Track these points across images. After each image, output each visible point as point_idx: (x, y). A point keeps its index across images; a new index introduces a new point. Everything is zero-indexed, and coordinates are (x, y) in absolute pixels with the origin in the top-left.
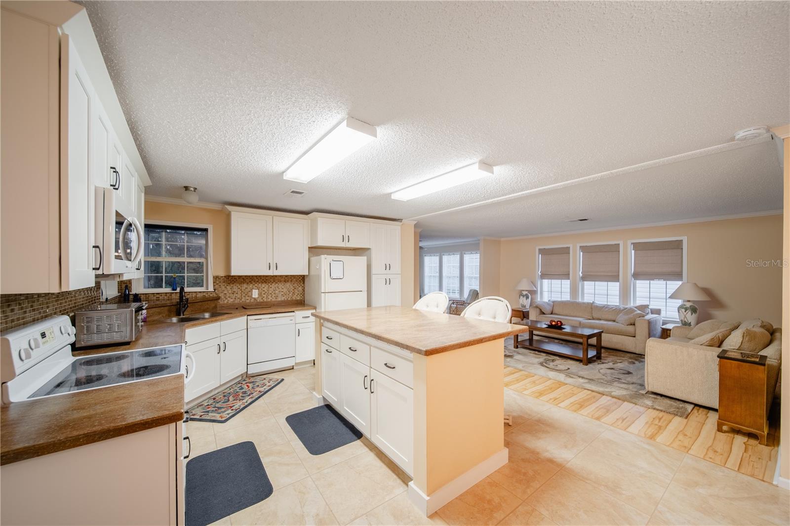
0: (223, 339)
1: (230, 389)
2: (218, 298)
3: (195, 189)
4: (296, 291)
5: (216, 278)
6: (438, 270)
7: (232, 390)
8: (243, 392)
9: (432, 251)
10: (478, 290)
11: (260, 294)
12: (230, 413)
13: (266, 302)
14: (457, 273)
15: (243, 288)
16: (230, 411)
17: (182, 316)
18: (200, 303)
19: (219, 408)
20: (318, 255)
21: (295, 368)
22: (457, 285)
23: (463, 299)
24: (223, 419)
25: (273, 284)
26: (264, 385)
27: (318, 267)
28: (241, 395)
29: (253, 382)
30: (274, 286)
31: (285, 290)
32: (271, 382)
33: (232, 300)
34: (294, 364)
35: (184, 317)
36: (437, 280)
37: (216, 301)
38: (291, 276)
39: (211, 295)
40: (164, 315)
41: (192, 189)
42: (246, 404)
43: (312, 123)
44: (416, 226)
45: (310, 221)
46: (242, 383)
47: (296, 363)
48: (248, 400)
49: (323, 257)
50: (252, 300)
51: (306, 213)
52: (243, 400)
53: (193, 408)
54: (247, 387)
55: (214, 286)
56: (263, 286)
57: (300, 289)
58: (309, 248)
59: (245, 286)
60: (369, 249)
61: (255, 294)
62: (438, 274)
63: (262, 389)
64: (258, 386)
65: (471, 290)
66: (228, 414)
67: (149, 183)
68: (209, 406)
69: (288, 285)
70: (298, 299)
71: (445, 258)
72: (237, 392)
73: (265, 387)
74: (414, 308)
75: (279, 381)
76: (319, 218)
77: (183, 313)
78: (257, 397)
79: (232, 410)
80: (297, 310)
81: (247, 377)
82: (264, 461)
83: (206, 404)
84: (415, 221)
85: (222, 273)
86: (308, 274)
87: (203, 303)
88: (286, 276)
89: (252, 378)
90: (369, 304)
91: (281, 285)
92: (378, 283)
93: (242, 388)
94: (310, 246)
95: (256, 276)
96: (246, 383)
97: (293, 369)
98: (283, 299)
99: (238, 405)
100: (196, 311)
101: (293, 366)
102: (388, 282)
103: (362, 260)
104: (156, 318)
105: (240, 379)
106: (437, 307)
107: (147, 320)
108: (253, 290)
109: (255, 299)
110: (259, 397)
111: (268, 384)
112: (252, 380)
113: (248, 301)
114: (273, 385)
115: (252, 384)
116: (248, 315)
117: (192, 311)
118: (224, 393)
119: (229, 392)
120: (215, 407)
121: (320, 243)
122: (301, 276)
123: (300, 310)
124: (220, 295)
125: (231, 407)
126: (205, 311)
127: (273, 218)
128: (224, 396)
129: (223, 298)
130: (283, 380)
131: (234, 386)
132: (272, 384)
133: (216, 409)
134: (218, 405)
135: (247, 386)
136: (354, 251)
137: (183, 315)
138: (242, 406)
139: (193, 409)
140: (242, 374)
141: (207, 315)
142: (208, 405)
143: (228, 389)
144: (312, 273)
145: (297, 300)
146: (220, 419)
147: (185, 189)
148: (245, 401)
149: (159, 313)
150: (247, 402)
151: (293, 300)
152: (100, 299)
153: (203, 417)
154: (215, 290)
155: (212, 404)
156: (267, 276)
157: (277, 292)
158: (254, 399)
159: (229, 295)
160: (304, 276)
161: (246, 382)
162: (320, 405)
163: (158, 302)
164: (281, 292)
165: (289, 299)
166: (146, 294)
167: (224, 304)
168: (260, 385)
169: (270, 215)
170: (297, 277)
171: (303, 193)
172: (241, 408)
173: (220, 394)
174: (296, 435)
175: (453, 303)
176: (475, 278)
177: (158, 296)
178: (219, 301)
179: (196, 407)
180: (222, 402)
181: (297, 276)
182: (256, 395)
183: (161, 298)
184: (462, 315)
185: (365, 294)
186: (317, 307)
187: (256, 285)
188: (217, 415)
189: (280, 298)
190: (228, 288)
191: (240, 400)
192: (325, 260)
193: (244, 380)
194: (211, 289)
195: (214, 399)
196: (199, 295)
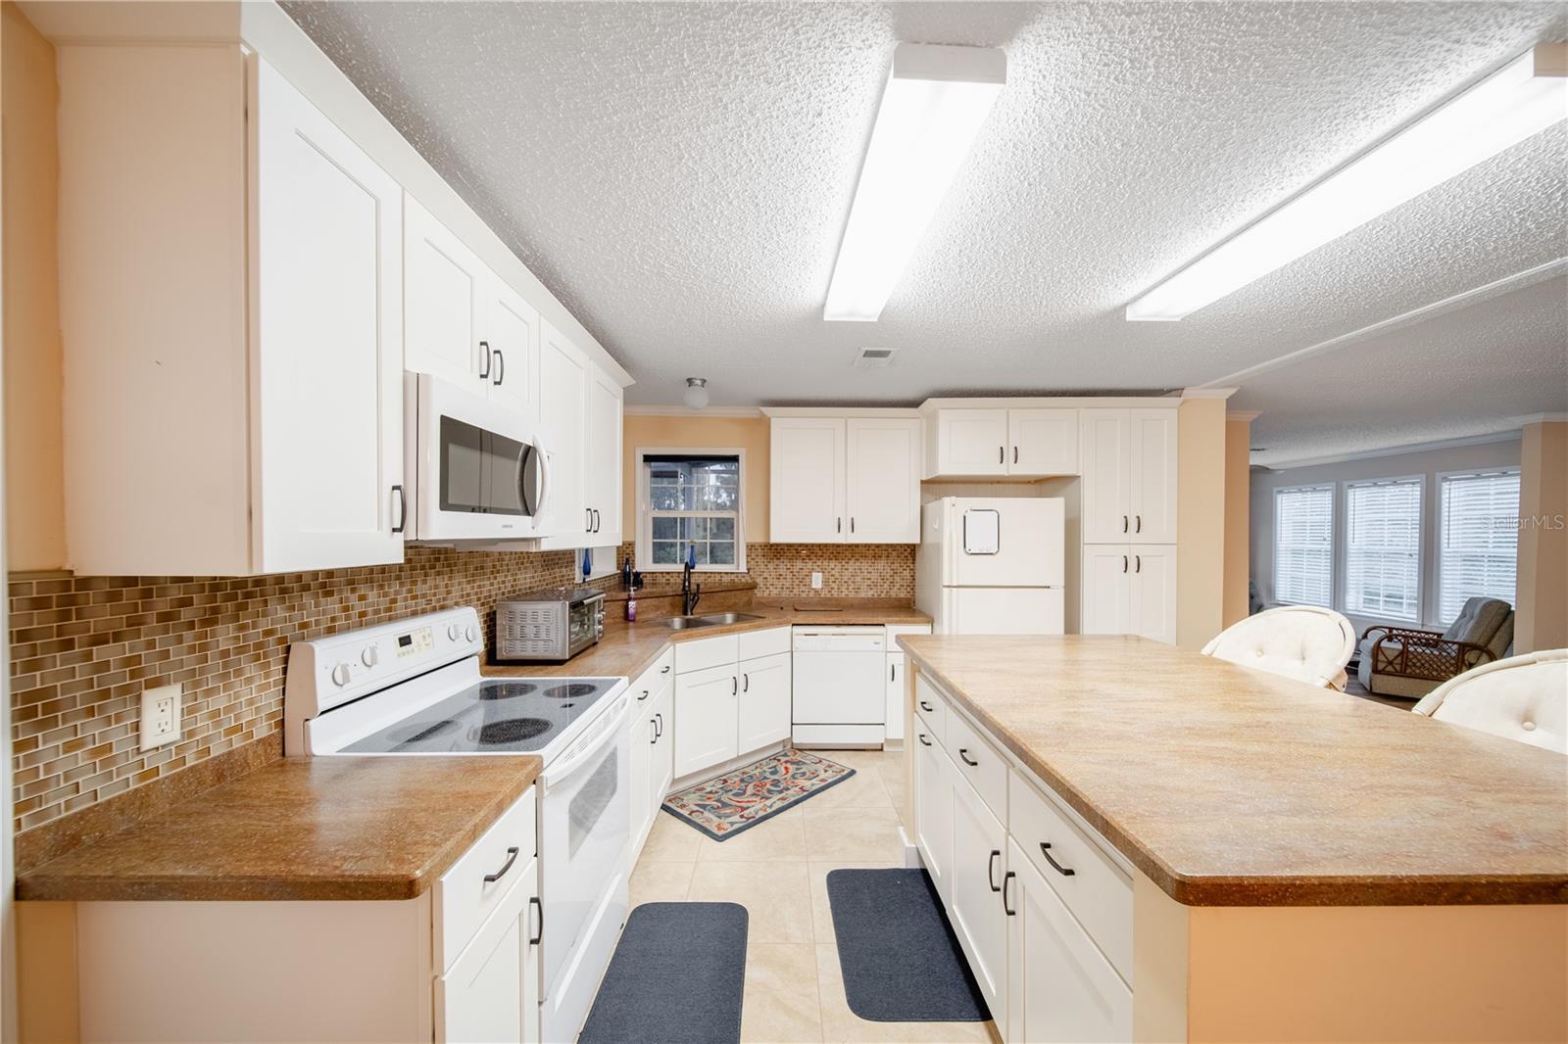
0: (745, 668)
1: (757, 768)
2: (753, 587)
3: (704, 381)
4: (897, 579)
5: (751, 547)
6: (1327, 533)
7: (757, 772)
8: (774, 780)
9: (1305, 478)
10: (1512, 601)
11: (825, 582)
12: (736, 823)
13: (837, 599)
14: (1411, 541)
15: (796, 569)
16: (736, 818)
17: (689, 616)
18: (723, 594)
19: (725, 805)
20: (939, 497)
21: (885, 749)
22: (1408, 579)
23: (1433, 627)
24: (720, 833)
25: (851, 562)
26: (815, 775)
27: (936, 527)
28: (768, 786)
29: (798, 763)
30: (852, 566)
31: (874, 576)
32: (830, 772)
33: (775, 592)
34: (883, 741)
35: (692, 617)
36: (1325, 565)
37: (750, 592)
38: (887, 545)
39: (743, 580)
40: (664, 612)
41: (699, 382)
42: (769, 811)
43: (818, 120)
44: (1232, 404)
45: (924, 420)
46: (779, 760)
47: (886, 739)
48: (775, 802)
49: (947, 501)
50: (812, 594)
51: (915, 404)
52: (767, 798)
53: (686, 792)
54: (784, 772)
55: (748, 562)
56: (832, 565)
57: (907, 573)
58: (922, 482)
59: (799, 564)
60: (1072, 479)
61: (817, 580)
62: (1327, 546)
63: (807, 784)
64: (804, 774)
65: (1471, 603)
66: (732, 824)
67: (630, 381)
68: (712, 796)
69: (881, 564)
70: (902, 595)
71: (1358, 499)
72: (765, 778)
73: (814, 781)
74: (1205, 651)
75: (846, 772)
76: (941, 412)
77: (691, 611)
78: (793, 799)
79: (742, 817)
80: (890, 623)
81: (792, 752)
82: (752, 973)
83: (708, 790)
84: (1231, 386)
85: (759, 539)
86: (919, 542)
87: (729, 593)
88: (878, 546)
89: (799, 753)
90: (1072, 625)
91: (865, 565)
92: (1098, 568)
93: (774, 773)
94: (924, 479)
95: (819, 545)
96: (786, 762)
97: (882, 750)
98: (870, 594)
99: (757, 808)
100: (715, 607)
101: (882, 745)
102: (1132, 565)
103: (1054, 507)
104: (652, 615)
105: (779, 749)
106: (1304, 659)
107: (637, 618)
108: (813, 574)
109: (816, 591)
110: (796, 802)
111: (823, 775)
112: (799, 757)
113: (804, 595)
114: (830, 781)
115: (795, 766)
116: (793, 625)
117: (709, 607)
118: (744, 773)
119: (752, 773)
120: (718, 801)
121: (946, 468)
122: (908, 545)
123: (897, 622)
124: (758, 581)
125: (743, 809)
126: (729, 609)
127: (846, 422)
128: (742, 780)
129: (761, 586)
130: (853, 772)
131: (764, 762)
132: (830, 776)
133: (720, 805)
134: (725, 798)
135: (786, 768)
136: (1037, 486)
137: (692, 614)
138: (761, 814)
139: (687, 794)
140: (783, 741)
141: (729, 617)
142: (711, 792)
143: (753, 767)
144: (929, 539)
145: (900, 600)
146: (715, 831)
147: (687, 384)
148: (768, 802)
149: (657, 608)
150: (771, 806)
151: (890, 598)
152: (574, 579)
153: (695, 818)
154: (748, 570)
155: (717, 792)
156: (838, 546)
157: (858, 579)
158: (786, 803)
159: (773, 583)
160: (914, 545)
161: (787, 759)
162: (909, 867)
163: (668, 588)
164: (864, 581)
165: (883, 596)
166: (653, 573)
167: (763, 598)
168: (808, 774)
169: (841, 417)
170: (899, 548)
171: (889, 352)
172: (757, 817)
173: (737, 773)
174: (834, 933)
175: (1390, 638)
176: (1495, 559)
177: (668, 577)
178: (756, 591)
179: (692, 790)
180: (734, 792)
181: (901, 545)
182: (792, 794)
183: (672, 580)
184: (1419, 708)
185: (1058, 596)
186: (935, 620)
187: (819, 563)
188: (715, 819)
189: (866, 593)
190: (771, 566)
191: (762, 798)
192: (952, 508)
193: (785, 755)
194: (743, 569)
195: (725, 781)
196: (726, 579)
